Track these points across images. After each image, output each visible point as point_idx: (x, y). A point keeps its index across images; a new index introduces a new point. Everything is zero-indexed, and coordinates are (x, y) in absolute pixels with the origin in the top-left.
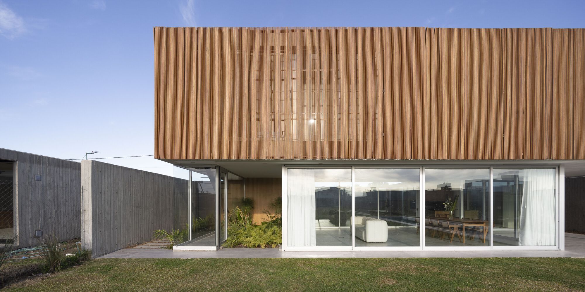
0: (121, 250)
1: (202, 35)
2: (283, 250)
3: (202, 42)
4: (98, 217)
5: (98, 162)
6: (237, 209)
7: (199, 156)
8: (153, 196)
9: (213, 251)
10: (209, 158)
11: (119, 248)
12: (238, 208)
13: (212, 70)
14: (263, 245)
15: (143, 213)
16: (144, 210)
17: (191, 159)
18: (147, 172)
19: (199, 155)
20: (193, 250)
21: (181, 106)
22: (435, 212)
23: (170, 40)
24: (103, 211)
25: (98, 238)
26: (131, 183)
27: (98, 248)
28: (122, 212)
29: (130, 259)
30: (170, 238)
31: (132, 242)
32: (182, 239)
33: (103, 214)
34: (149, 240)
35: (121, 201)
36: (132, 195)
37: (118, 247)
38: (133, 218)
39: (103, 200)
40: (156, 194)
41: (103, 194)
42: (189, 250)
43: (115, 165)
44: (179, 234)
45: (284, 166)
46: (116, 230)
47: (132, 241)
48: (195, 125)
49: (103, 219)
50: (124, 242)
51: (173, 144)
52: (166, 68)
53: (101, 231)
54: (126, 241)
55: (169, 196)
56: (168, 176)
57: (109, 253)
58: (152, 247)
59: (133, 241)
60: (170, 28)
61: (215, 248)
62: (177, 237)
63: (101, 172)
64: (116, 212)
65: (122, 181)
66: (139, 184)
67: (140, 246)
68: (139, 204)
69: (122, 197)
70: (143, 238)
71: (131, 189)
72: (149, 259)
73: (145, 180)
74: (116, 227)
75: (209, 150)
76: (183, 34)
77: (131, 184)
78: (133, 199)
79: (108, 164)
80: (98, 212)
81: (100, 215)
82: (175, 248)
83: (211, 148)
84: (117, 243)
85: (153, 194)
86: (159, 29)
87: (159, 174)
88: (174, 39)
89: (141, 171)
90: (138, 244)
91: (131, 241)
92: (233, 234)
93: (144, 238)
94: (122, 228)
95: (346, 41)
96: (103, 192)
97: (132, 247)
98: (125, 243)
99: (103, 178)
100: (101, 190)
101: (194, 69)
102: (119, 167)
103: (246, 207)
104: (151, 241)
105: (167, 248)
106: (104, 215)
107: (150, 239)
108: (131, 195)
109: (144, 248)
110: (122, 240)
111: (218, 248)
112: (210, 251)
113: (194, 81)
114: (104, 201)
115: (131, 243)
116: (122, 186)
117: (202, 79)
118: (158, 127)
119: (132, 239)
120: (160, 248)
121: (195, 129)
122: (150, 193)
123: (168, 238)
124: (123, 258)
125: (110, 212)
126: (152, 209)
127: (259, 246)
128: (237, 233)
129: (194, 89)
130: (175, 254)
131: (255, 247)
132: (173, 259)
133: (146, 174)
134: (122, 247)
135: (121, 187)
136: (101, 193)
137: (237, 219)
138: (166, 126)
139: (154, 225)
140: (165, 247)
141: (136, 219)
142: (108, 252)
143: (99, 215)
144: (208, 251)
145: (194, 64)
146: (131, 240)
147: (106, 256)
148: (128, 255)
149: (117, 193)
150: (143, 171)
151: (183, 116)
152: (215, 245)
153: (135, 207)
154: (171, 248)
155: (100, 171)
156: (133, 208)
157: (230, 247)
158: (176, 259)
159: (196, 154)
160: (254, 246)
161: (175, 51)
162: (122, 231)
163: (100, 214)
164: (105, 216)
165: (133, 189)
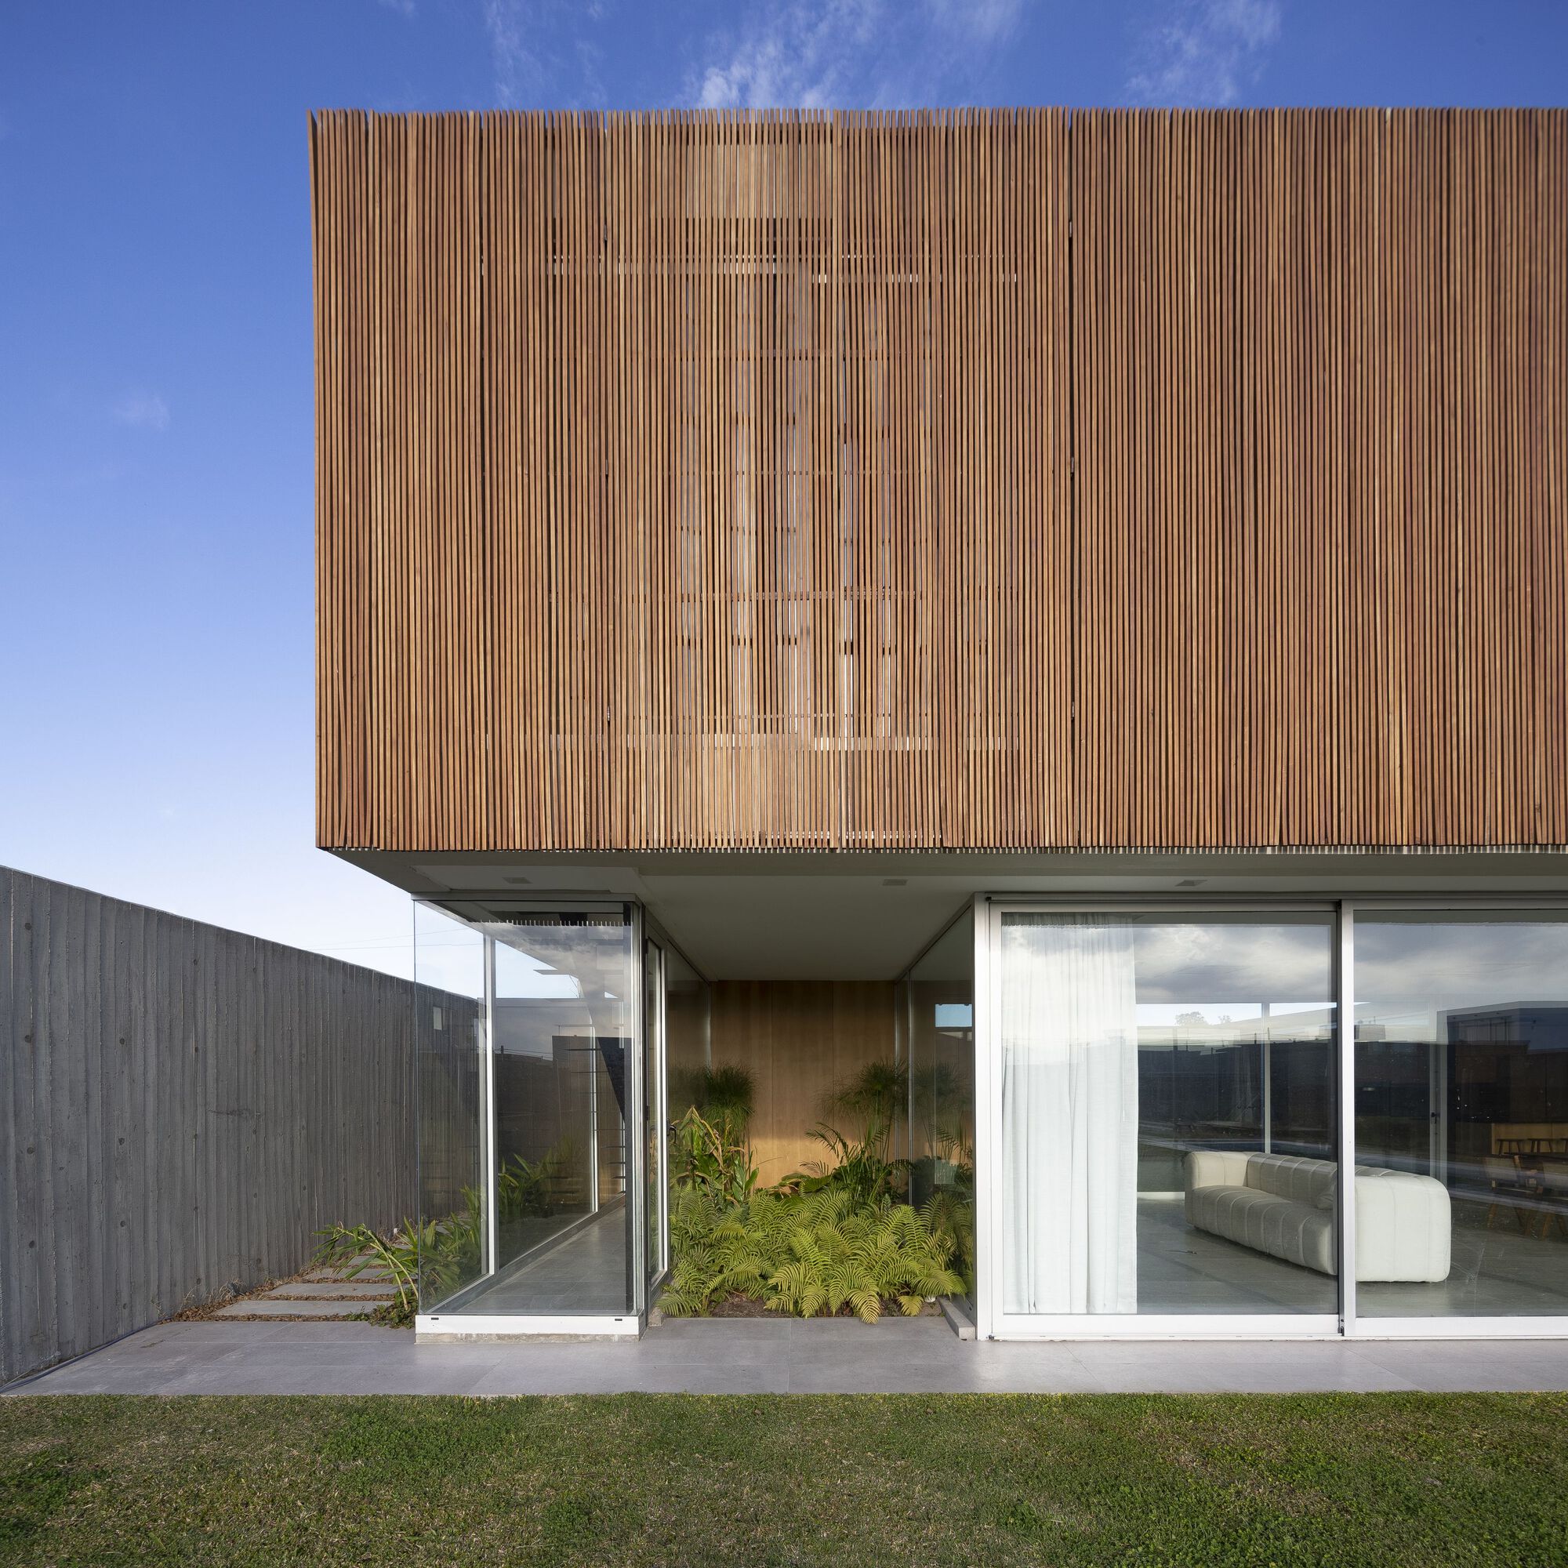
0: (149, 1335)
1: (577, 157)
2: (983, 1331)
3: (579, 192)
4: (18, 1170)
5: (10, 870)
6: (692, 1120)
7: (563, 833)
8: (304, 1060)
9: (623, 1339)
10: (620, 843)
11: (139, 1322)
12: (696, 1115)
13: (633, 354)
14: (868, 1304)
15: (262, 1140)
16: (262, 1123)
17: (518, 846)
18: (275, 946)
19: (562, 824)
20: (517, 1337)
21: (461, 554)
22: (1491, 1126)
23: (401, 188)
24: (43, 1137)
25: (15, 1284)
26: (200, 993)
27: (16, 1335)
28: (151, 1138)
29: (186, 1398)
30: (395, 1264)
31: (208, 1285)
32: (456, 1270)
33: (48, 1151)
34: (291, 1270)
35: (146, 1086)
36: (205, 1053)
37: (132, 1315)
38: (212, 1168)
39: (44, 1077)
40: (320, 1054)
41: (44, 1050)
42: (500, 1337)
43: (112, 900)
44: (435, 1247)
45: (988, 899)
46: (122, 1230)
47: (208, 1277)
48: (541, 658)
49: (48, 1176)
50: (166, 1286)
51: (418, 768)
52: (380, 341)
53: (32, 1244)
54: (173, 1285)
55: (377, 1060)
56: (371, 971)
57: (84, 1355)
58: (306, 1309)
59: (214, 1280)
60: (400, 121)
61: (630, 1325)
62: (429, 1260)
63: (28, 927)
64: (121, 1141)
65: (149, 983)
66: (238, 1003)
67: (246, 1306)
68: (238, 1099)
69: (152, 1061)
70: (259, 1261)
71: (200, 1024)
72: (293, 1400)
73: (266, 985)
74: (123, 1218)
75: (619, 799)
76: (471, 149)
77: (200, 1001)
78: (211, 1072)
79: (70, 888)
80: (12, 1140)
81: (29, 1159)
82: (424, 1323)
83: (631, 786)
84: (125, 1299)
85: (304, 1052)
86: (340, 121)
87: (332, 960)
88: (421, 177)
89: (250, 938)
90: (239, 1292)
91: (199, 1281)
92: (695, 1241)
93: (265, 1262)
94: (151, 1218)
95: (1382, 186)
96: (43, 1035)
97: (203, 1310)
98: (172, 1292)
99: (44, 960)
100: (34, 1026)
101: (535, 345)
102: (135, 908)
103: (728, 1112)
104: (297, 1272)
105: (380, 1317)
106: (48, 1161)
107: (296, 1262)
108: (197, 1056)
109: (268, 1319)
110: (154, 1276)
111: (644, 1324)
112: (607, 1338)
113: (536, 412)
114: (52, 1082)
115: (203, 1288)
116: (150, 1011)
117: (583, 400)
118: (338, 671)
119: (208, 1267)
120: (345, 1318)
121: (542, 678)
122: (291, 1045)
123: (385, 1266)
124: (150, 1392)
125: (85, 1141)
126: (304, 1123)
127: (848, 1309)
128: (713, 1236)
129: (536, 453)
130: (424, 1360)
131: (829, 1315)
132: (424, 1401)
133: (269, 953)
134: (155, 1313)
135: (146, 1012)
136: (29, 1039)
137: (695, 1167)
138: (378, 662)
139: (311, 1196)
140: (369, 1307)
141: (224, 1173)
142: (78, 1350)
143: (18, 1160)
144: (593, 1340)
145: (534, 317)
146: (203, 1276)
147: (60, 1375)
148: (181, 1372)
149: (122, 1041)
150: (257, 939)
151: (472, 604)
152: (628, 1307)
153: (218, 1113)
154: (406, 1320)
155: (24, 923)
156: (212, 1117)
157: (696, 1313)
158: (443, 1398)
159: (547, 822)
160: (823, 1311)
161: (432, 244)
162: (152, 1235)
163: (30, 1151)
164: (54, 1161)
165: (211, 1026)
